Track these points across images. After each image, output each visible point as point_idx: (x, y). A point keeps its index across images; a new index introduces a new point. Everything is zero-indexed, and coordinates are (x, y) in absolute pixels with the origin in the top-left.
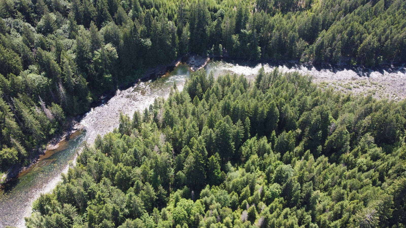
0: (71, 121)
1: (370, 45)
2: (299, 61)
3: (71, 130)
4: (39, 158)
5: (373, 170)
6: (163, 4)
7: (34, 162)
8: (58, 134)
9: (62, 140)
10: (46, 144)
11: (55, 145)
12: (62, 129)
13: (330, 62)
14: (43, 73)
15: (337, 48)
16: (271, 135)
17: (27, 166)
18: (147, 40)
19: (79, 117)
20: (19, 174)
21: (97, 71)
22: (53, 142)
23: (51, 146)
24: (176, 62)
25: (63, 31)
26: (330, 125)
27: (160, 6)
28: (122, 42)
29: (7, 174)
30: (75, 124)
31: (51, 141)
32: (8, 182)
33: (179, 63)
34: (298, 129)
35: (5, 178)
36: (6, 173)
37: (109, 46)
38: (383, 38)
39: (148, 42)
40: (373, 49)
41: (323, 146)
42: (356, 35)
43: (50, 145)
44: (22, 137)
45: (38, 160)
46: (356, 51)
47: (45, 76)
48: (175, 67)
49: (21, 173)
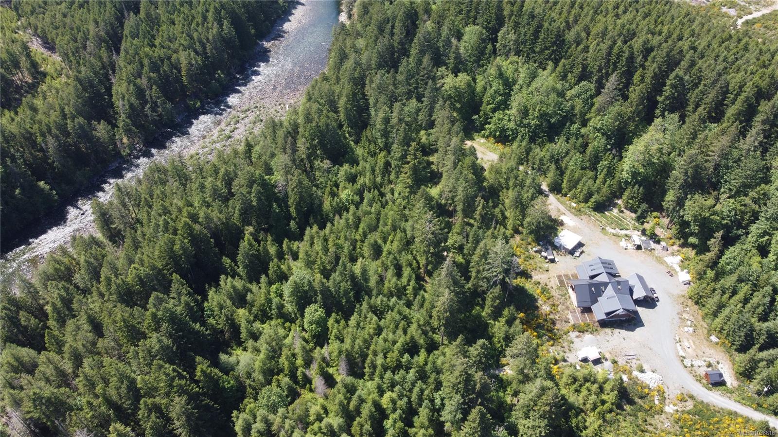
1: (192, 66)
2: (122, 157)
5: (366, 192)
13: (166, 125)
15: (158, 98)
16: (225, 267)
26: (276, 187)
34: (246, 228)
38: (198, 46)
40: (201, 68)
41: (294, 219)
42: (163, 63)
46: (183, 87)
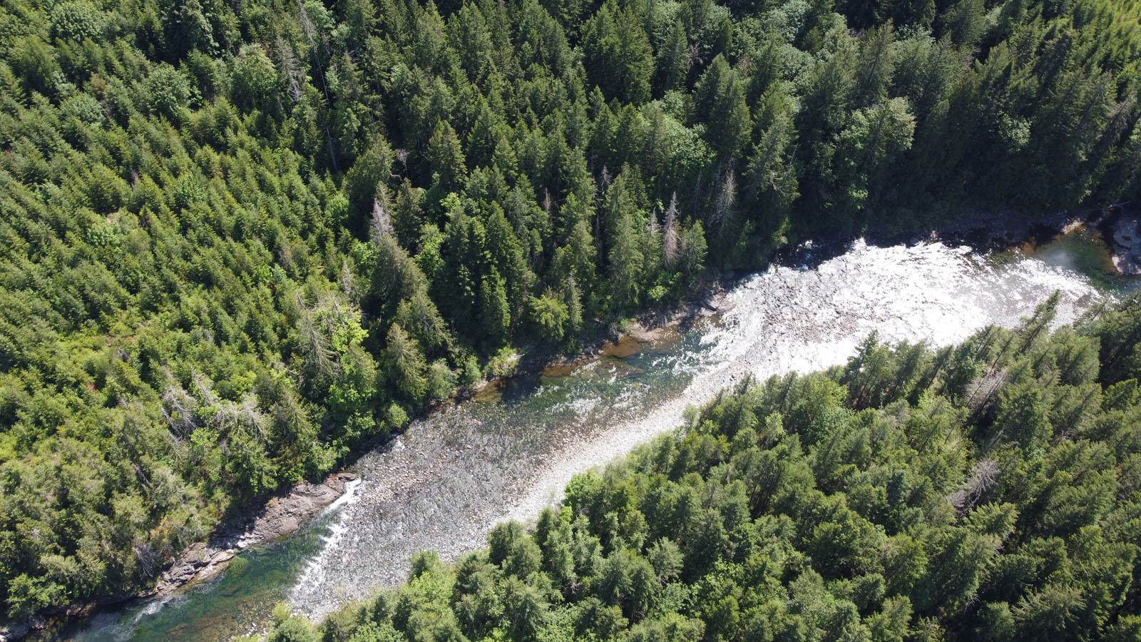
0: (711, 282)
3: (700, 306)
4: (600, 346)
6: (1101, 15)
7: (588, 354)
8: (668, 304)
9: (670, 324)
10: (629, 316)
11: (650, 329)
12: (681, 294)
14: (700, 127)
17: (571, 355)
18: (1021, 125)
19: (731, 275)
20: (547, 369)
21: (835, 168)
22: (646, 319)
23: (639, 330)
24: (1070, 217)
25: (789, 17)
27: (1091, 16)
28: (943, 105)
29: (519, 357)
30: (716, 294)
31: (643, 315)
32: (515, 377)
33: (1076, 224)
35: (515, 363)
36: (518, 353)
37: (900, 107)
39: (1022, 132)
43: (637, 325)
44: (590, 280)
45: (600, 352)
47: (702, 137)
48: (1058, 231)
49: (550, 367)
